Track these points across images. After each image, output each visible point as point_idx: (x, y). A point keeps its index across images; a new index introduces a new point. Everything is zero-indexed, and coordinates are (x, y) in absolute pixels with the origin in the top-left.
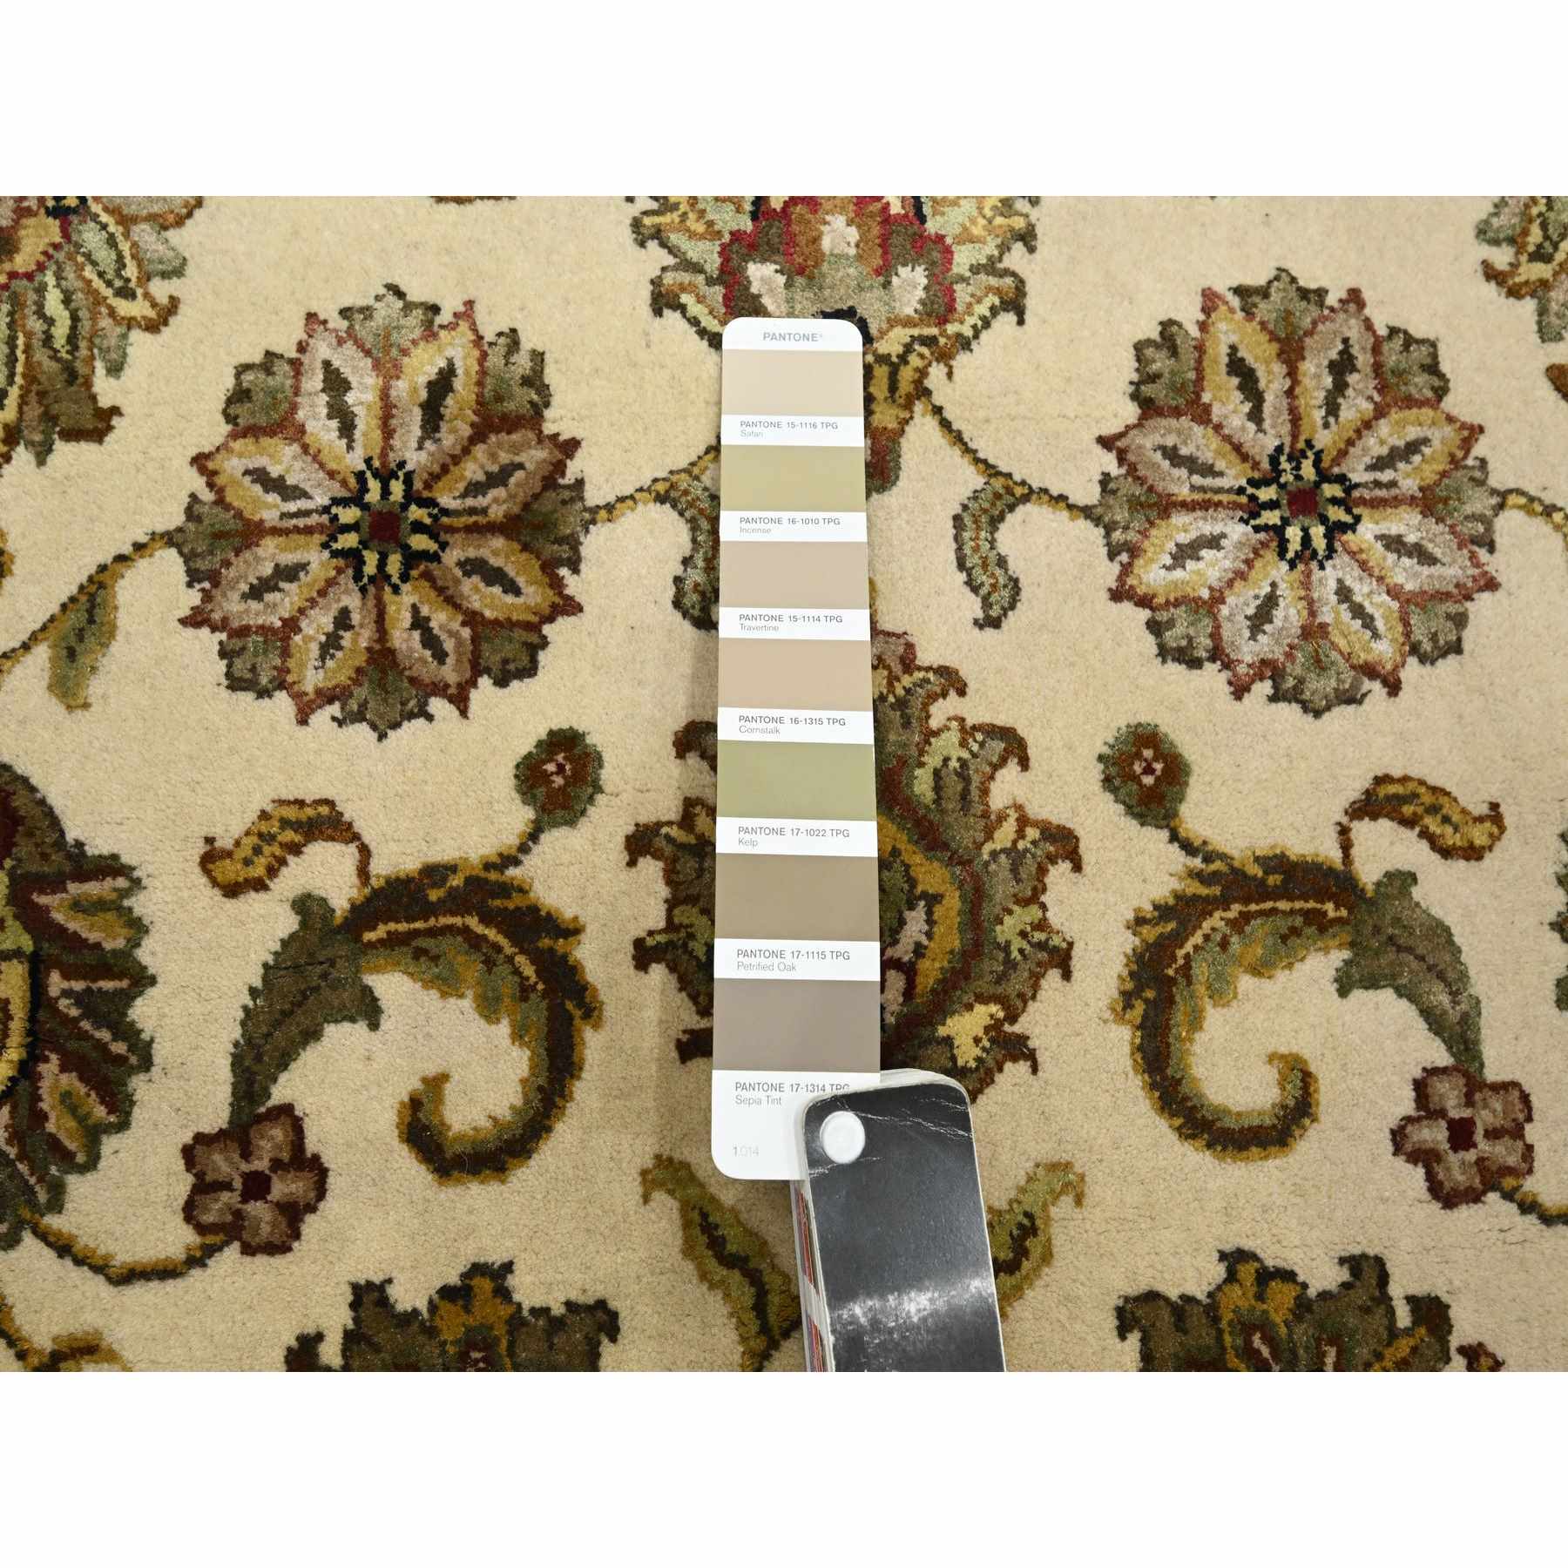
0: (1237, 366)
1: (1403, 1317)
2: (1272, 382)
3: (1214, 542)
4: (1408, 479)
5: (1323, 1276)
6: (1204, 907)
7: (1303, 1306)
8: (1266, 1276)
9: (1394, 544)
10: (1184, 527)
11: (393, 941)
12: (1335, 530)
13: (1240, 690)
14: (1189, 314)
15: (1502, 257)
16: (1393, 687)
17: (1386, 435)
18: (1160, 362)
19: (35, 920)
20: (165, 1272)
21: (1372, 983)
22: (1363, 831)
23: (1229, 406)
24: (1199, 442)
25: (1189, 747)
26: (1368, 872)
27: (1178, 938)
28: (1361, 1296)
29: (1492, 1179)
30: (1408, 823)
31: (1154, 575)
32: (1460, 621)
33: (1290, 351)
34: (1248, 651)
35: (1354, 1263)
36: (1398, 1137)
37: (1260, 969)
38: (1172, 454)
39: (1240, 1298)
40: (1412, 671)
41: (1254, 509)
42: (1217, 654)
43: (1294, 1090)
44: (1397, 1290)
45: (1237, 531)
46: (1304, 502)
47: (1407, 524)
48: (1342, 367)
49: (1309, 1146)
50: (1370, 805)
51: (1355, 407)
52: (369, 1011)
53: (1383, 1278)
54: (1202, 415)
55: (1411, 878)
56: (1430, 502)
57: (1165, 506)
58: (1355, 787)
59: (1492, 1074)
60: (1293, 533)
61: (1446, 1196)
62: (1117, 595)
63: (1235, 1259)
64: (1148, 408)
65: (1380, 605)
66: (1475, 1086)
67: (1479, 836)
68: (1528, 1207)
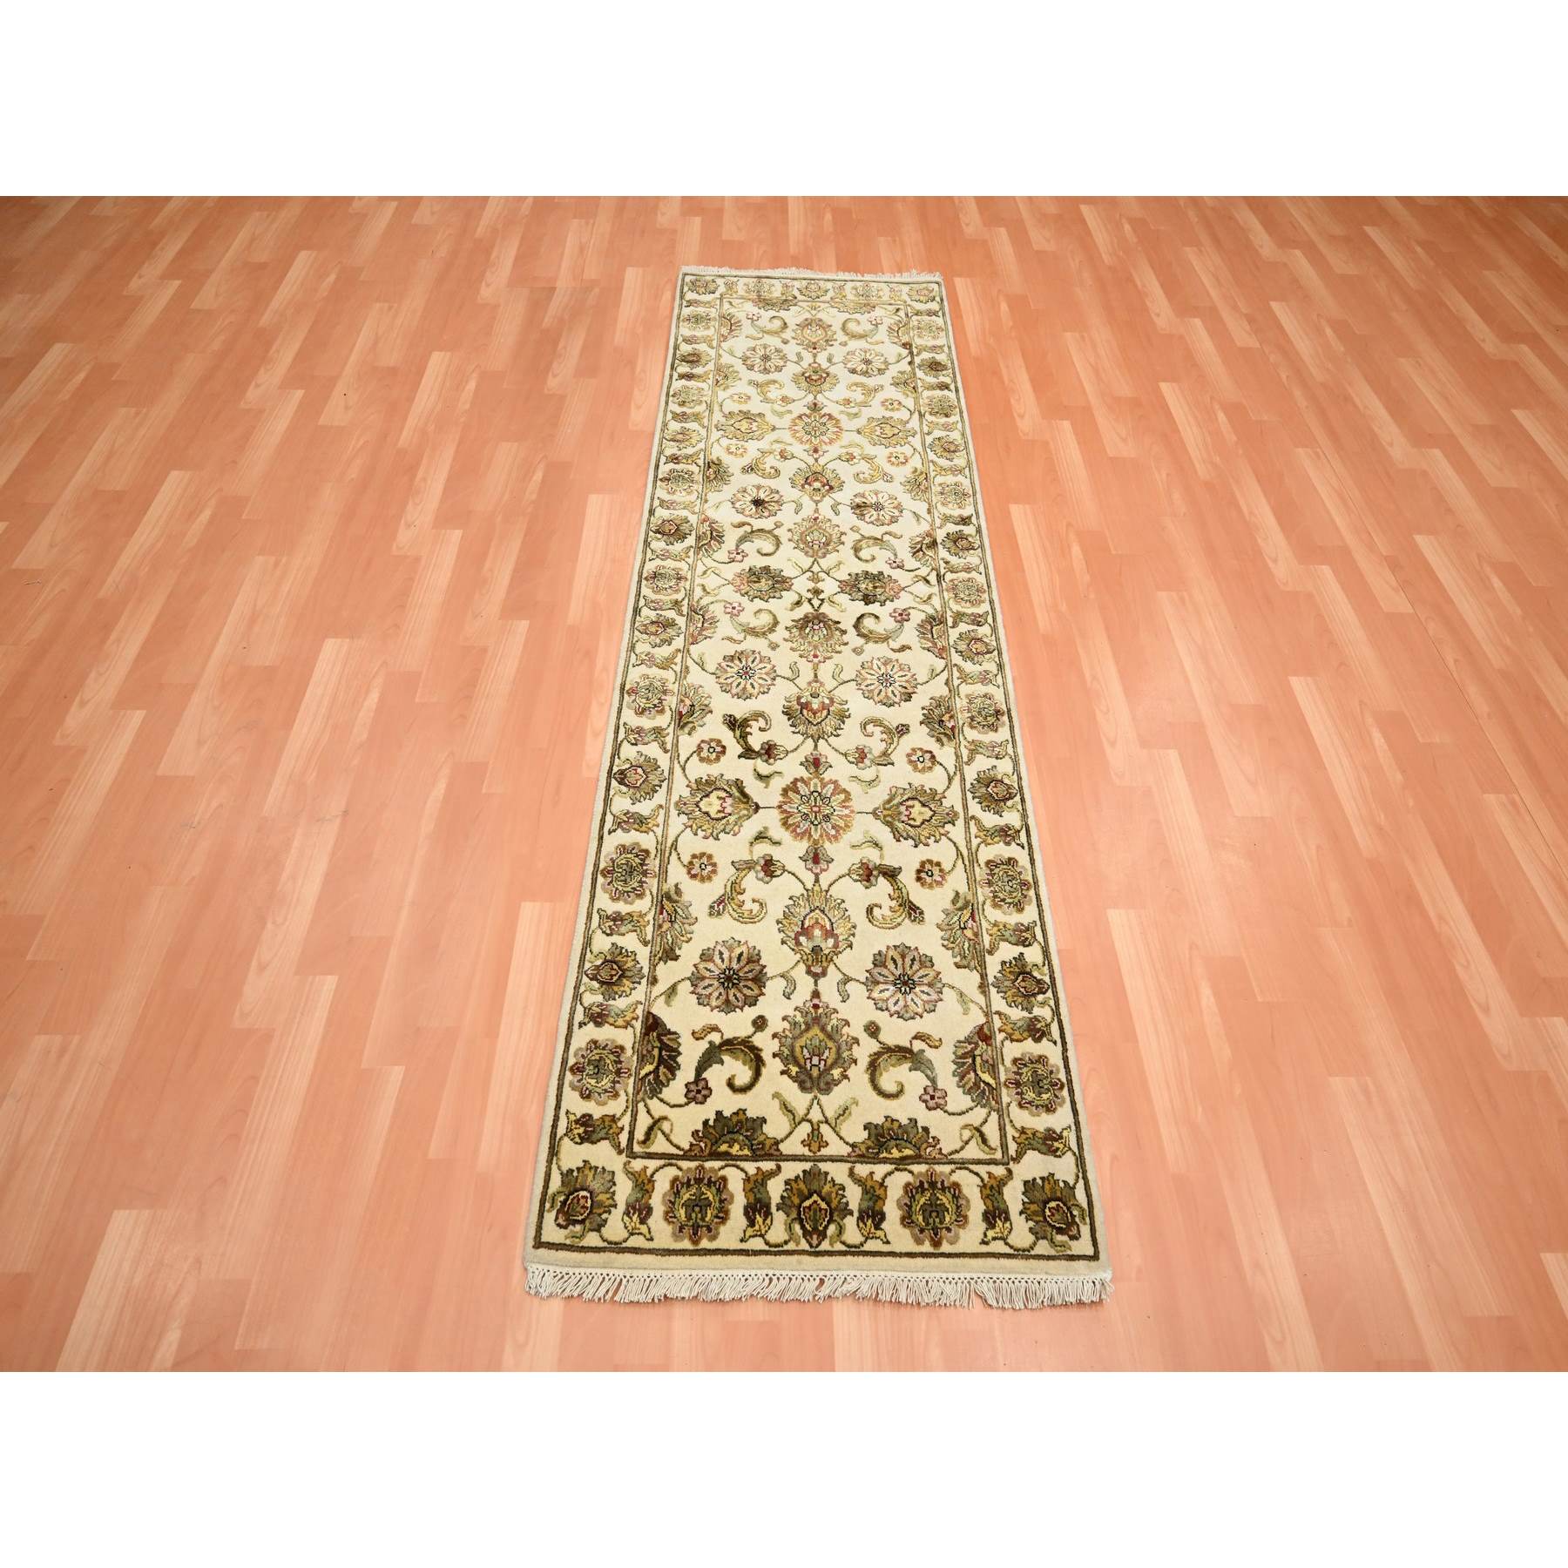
0: (893, 959)
1: (920, 1130)
2: (900, 962)
3: (888, 990)
4: (925, 980)
5: (904, 1121)
6: (883, 1053)
7: (900, 1126)
8: (893, 1120)
9: (923, 992)
10: (882, 987)
11: (727, 1050)
12: (911, 989)
13: (891, 1016)
14: (884, 950)
15: (946, 943)
16: (921, 1017)
17: (921, 973)
18: (878, 957)
19: (661, 1041)
20: (680, 1106)
21: (915, 1070)
22: (915, 1042)
23: (891, 966)
24: (885, 972)
25: (880, 1025)
26: (915, 1049)
27: (878, 1059)
28: (911, 1125)
29: (938, 1106)
30: (923, 1041)
31: (875, 995)
32: (935, 1006)
33: (903, 957)
34: (893, 1009)
35: (910, 1120)
36: (920, 1098)
37: (893, 1066)
38: (880, 974)
39: (888, 1125)
40: (925, 1014)
41: (895, 984)
42: (887, 1009)
43: (900, 1087)
44: (919, 1125)
45: (892, 988)
46: (905, 983)
47: (925, 989)
48: (913, 960)
49: (902, 1099)
50: (915, 1038)
51: (916, 967)
52: (722, 1062)
53: (916, 1122)
54: (886, 967)
55: (924, 1051)
56: (930, 985)
57: (878, 983)
58: (913, 1035)
59: (939, 1087)
60: (903, 989)
61: (929, 1109)
62: (868, 998)
63: (887, 1117)
64: (875, 965)
65: (919, 1002)
66: (935, 1089)
67: (937, 1044)
68: (945, 1112)
